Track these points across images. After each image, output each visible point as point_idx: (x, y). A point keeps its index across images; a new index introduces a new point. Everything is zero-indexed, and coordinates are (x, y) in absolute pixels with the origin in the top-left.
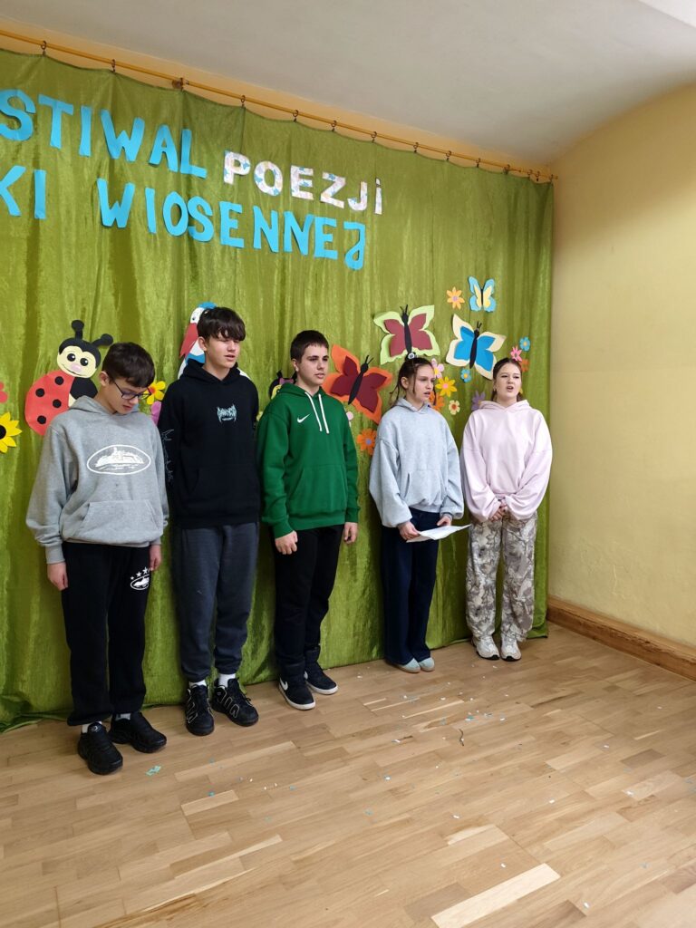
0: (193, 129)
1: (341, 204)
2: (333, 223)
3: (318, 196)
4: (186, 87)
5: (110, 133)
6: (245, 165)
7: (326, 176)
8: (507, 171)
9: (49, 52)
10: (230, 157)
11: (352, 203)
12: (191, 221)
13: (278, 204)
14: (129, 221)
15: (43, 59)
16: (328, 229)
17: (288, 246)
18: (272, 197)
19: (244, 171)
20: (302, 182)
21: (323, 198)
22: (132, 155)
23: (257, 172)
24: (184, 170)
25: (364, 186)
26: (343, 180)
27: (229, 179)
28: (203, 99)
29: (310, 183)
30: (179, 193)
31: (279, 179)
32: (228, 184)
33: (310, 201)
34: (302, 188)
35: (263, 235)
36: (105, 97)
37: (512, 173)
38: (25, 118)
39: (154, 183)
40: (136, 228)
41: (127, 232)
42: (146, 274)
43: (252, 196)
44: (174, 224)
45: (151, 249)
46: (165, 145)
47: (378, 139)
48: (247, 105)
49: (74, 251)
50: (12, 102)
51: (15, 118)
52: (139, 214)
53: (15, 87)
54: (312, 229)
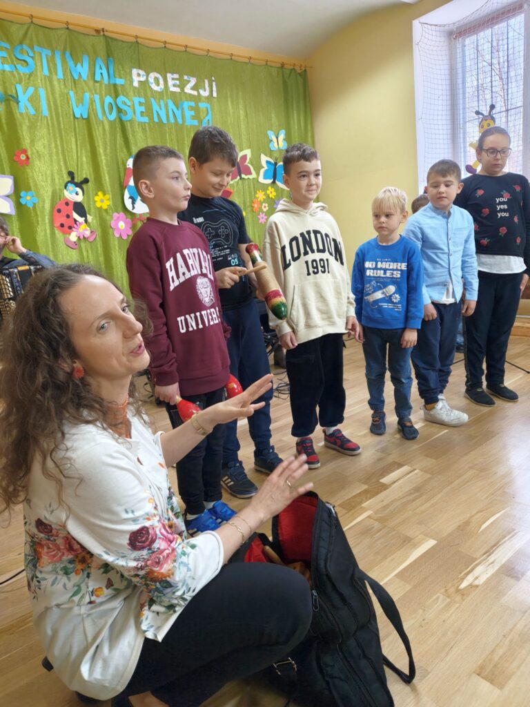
0: (113, 57)
1: (195, 93)
2: (193, 104)
3: (182, 89)
4: (106, 33)
5: (71, 63)
6: (143, 76)
7: (186, 77)
8: (283, 66)
9: (34, 20)
10: (135, 71)
11: (202, 92)
12: (119, 110)
13: (163, 96)
14: (88, 114)
15: (32, 25)
16: (191, 108)
17: (172, 120)
18: (159, 93)
19: (143, 79)
20: (174, 82)
21: (186, 90)
22: (84, 76)
23: (149, 79)
24: (112, 82)
25: (206, 81)
26: (195, 79)
27: (136, 84)
28: (116, 40)
29: (178, 82)
30: (111, 96)
31: (161, 82)
32: (136, 88)
33: (180, 93)
34: (174, 86)
35: (158, 114)
36: (66, 45)
37: (286, 66)
38: (29, 60)
39: (98, 91)
40: (93, 117)
41: (88, 120)
42: (100, 144)
43: (149, 92)
44: (111, 114)
45: (101, 128)
46: (101, 68)
47: (210, 54)
48: (139, 40)
49: (63, 133)
50: (22, 52)
51: (24, 61)
52: (93, 110)
53: (21, 43)
54: (183, 109)
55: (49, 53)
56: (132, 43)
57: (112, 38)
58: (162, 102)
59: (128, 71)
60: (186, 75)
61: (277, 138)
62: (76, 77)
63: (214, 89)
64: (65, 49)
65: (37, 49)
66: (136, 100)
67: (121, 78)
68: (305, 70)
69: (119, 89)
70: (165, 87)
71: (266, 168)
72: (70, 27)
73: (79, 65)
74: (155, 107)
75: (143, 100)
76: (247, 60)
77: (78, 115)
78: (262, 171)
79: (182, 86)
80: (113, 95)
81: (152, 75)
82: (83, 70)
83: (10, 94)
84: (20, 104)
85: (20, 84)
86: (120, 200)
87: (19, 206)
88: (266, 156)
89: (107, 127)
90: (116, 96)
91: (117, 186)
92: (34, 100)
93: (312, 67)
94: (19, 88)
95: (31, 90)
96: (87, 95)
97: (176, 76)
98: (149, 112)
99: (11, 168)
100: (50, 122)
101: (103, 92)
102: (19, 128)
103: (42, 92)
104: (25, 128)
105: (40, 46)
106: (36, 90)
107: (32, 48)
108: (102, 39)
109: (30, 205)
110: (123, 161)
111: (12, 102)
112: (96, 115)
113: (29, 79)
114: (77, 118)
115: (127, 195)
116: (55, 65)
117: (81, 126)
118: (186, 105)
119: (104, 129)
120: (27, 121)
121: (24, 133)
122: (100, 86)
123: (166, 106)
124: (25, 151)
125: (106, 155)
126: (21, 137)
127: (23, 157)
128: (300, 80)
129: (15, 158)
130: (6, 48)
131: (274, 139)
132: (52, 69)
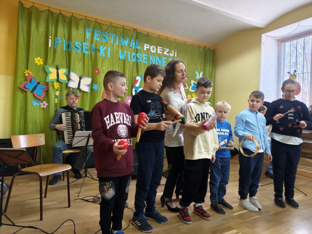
0: (138, 39)
1: (168, 55)
2: (166, 58)
3: (163, 53)
4: (137, 30)
5: (122, 40)
6: (148, 46)
7: (165, 49)
8: (205, 47)
9: (112, 24)
10: (145, 45)
11: (170, 54)
12: (137, 58)
13: (155, 55)
14: (125, 58)
15: (111, 26)
16: (165, 60)
17: (157, 63)
18: (154, 53)
19: (148, 48)
20: (160, 50)
21: (164, 53)
22: (126, 45)
23: (151, 48)
24: (136, 48)
25: (173, 51)
26: (169, 49)
27: (145, 49)
28: (140, 33)
30: (135, 53)
31: (155, 49)
32: (145, 51)
33: (162, 54)
35: (152, 61)
36: (121, 33)
37: (206, 48)
38: (107, 37)
39: (130, 51)
40: (126, 60)
41: (124, 61)
42: (127, 69)
43: (150, 53)
44: (133, 59)
45: (128, 64)
46: (133, 43)
47: (176, 41)
48: (149, 34)
49: (114, 64)
50: (105, 34)
51: (105, 38)
52: (127, 57)
53: (105, 31)
54: (162, 60)
55: (115, 35)
56: (146, 35)
57: (139, 32)
58: (154, 57)
59: (143, 44)
60: (165, 47)
61: (199, 74)
62: (123, 45)
63: (176, 54)
64: (121, 35)
65: (110, 34)
66: (144, 55)
67: (140, 46)
68: (215, 50)
69: (138, 50)
70: (156, 51)
71: (193, 85)
72: (124, 27)
73: (125, 41)
74: (151, 58)
75: (147, 55)
76: (191, 44)
77: (121, 58)
78: (191, 87)
79: (163, 52)
80: (136, 53)
81: (152, 47)
82: (126, 43)
83: (97, 48)
84: (100, 52)
85: (102, 45)
86: (131, 92)
87: (92, 89)
88: (194, 81)
89: (131, 63)
90: (137, 53)
91: (131, 86)
92: (106, 52)
93: (217, 49)
94: (101, 47)
95: (105, 48)
96: (126, 52)
97: (161, 48)
98: (148, 60)
99: (92, 75)
100: (110, 60)
101: (132, 51)
102: (98, 61)
103: (109, 49)
104: (100, 61)
105: (112, 33)
106: (107, 48)
107: (109, 33)
108: (135, 32)
109: (96, 90)
110: (135, 77)
111: (97, 52)
112: (128, 59)
113: (105, 44)
114: (120, 60)
115: (134, 90)
116: (116, 40)
117: (121, 62)
118: (163, 58)
119: (130, 65)
120: (101, 59)
121: (99, 63)
122: (131, 49)
123: (156, 58)
124: (98, 70)
125: (128, 74)
126: (98, 64)
127: (97, 71)
128: (212, 53)
129: (94, 71)
130: (100, 33)
131: (198, 75)
132: (115, 41)
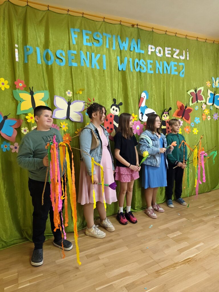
0: (140, 39)
1: (178, 58)
4: (138, 26)
6: (154, 48)
9: (105, 20)
10: (150, 46)
11: (181, 57)
13: (162, 59)
14: (126, 69)
16: (175, 65)
17: (165, 72)
18: (160, 57)
20: (168, 52)
21: (174, 56)
23: (156, 50)
25: (184, 51)
26: (179, 50)
31: (162, 52)
32: (149, 55)
35: (159, 69)
36: (118, 32)
38: (100, 40)
39: (132, 56)
41: (125, 72)
43: (155, 57)
44: (137, 68)
45: (131, 76)
46: (134, 44)
47: (187, 37)
48: (154, 30)
50: (97, 35)
52: (128, 66)
53: (97, 31)
54: (171, 66)
55: (110, 36)
56: (150, 32)
58: (161, 62)
59: (146, 46)
60: (174, 48)
62: (122, 49)
64: (118, 35)
65: (105, 34)
66: (149, 61)
69: (141, 55)
70: (164, 54)
72: (122, 23)
73: (124, 42)
74: (158, 65)
75: (152, 62)
76: (205, 41)
80: (139, 58)
82: (125, 45)
84: (93, 63)
92: (100, 61)
94: (93, 55)
95: (99, 56)
96: (126, 59)
97: (170, 49)
98: (154, 68)
103: (104, 57)
107: (102, 34)
110: (140, 93)
112: (130, 69)
114: (120, 71)
115: (140, 111)
118: (172, 63)
123: (163, 65)
130: (90, 34)
132: (111, 45)
